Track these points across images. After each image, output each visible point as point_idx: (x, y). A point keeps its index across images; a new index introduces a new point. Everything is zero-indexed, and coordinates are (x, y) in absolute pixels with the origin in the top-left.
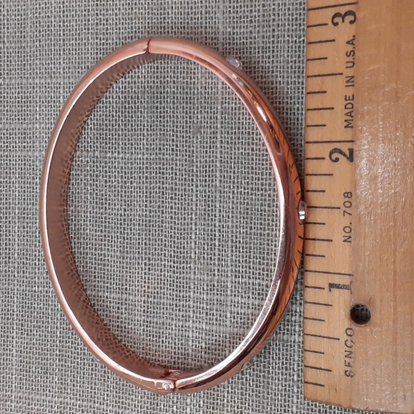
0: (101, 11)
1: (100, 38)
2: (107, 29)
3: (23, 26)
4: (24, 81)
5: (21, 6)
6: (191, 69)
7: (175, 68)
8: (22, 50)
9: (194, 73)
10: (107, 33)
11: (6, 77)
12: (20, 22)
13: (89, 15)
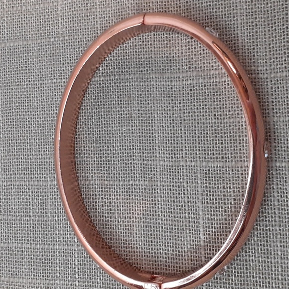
0: (105, 196)
1: (106, 217)
2: (111, 210)
3: (44, 204)
4: (46, 247)
5: (43, 190)
6: (179, 245)
7: (165, 243)
8: (45, 223)
9: (182, 248)
10: (111, 213)
11: (32, 242)
12: (42, 201)
13: (96, 198)
